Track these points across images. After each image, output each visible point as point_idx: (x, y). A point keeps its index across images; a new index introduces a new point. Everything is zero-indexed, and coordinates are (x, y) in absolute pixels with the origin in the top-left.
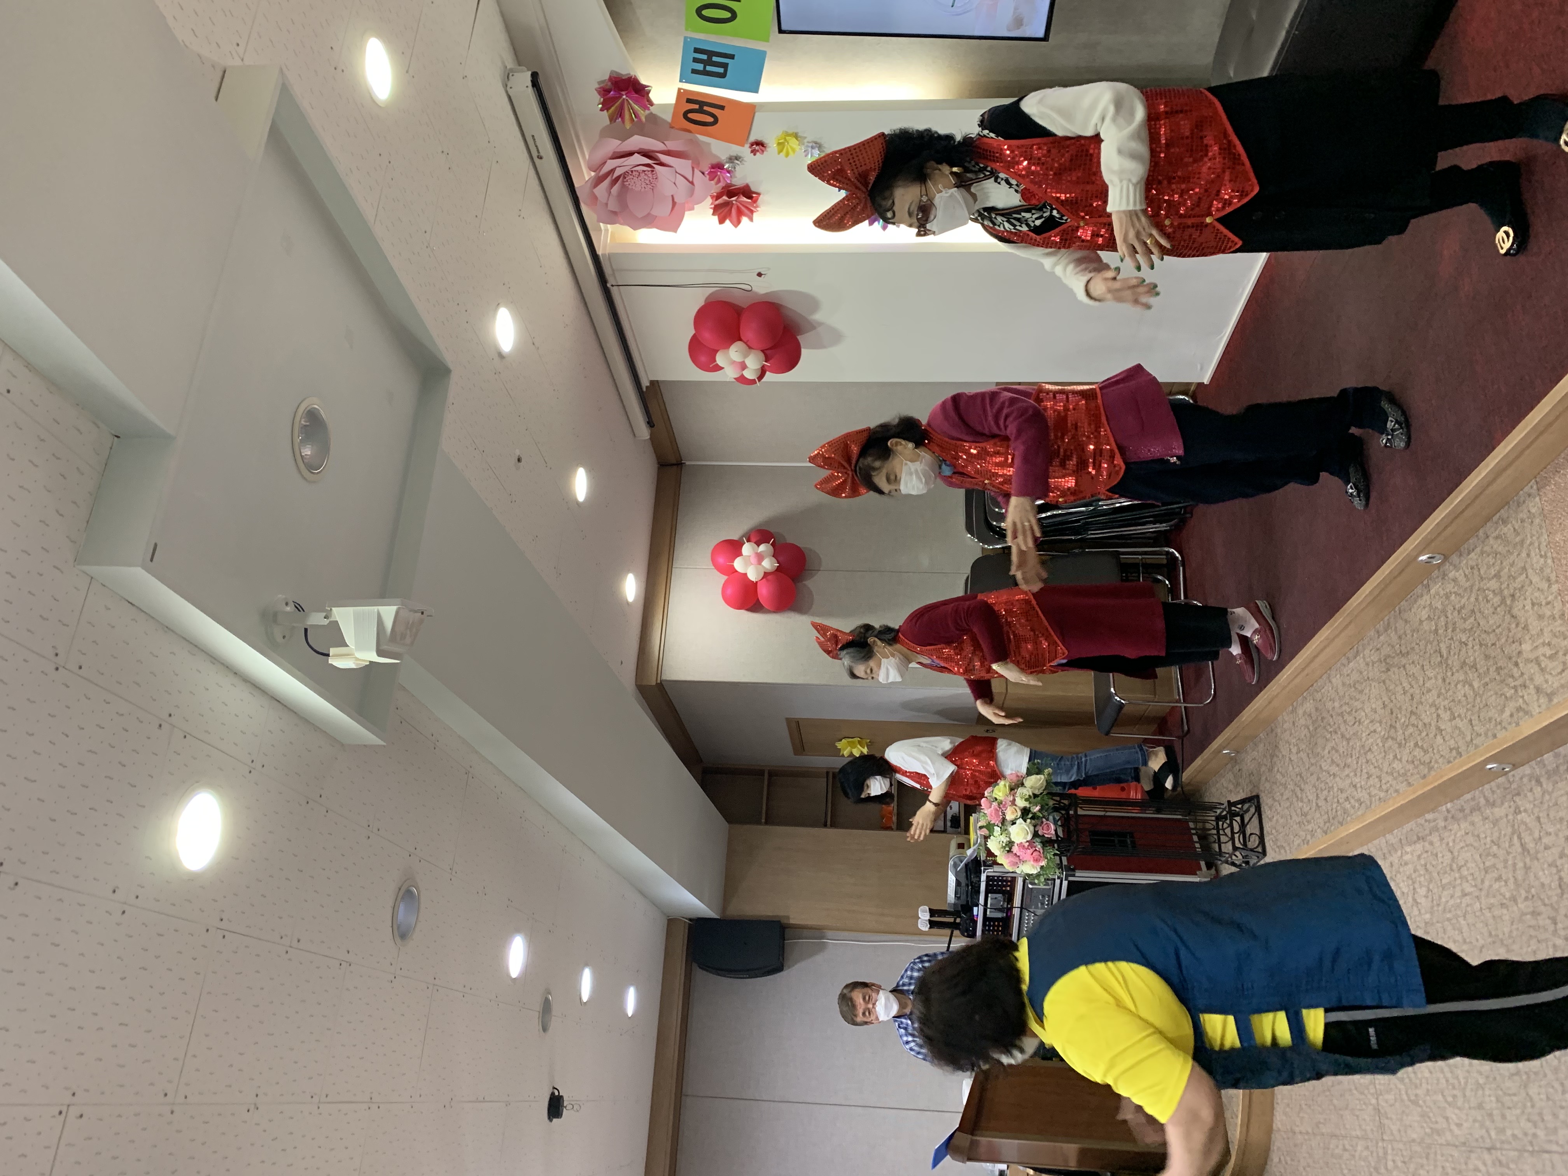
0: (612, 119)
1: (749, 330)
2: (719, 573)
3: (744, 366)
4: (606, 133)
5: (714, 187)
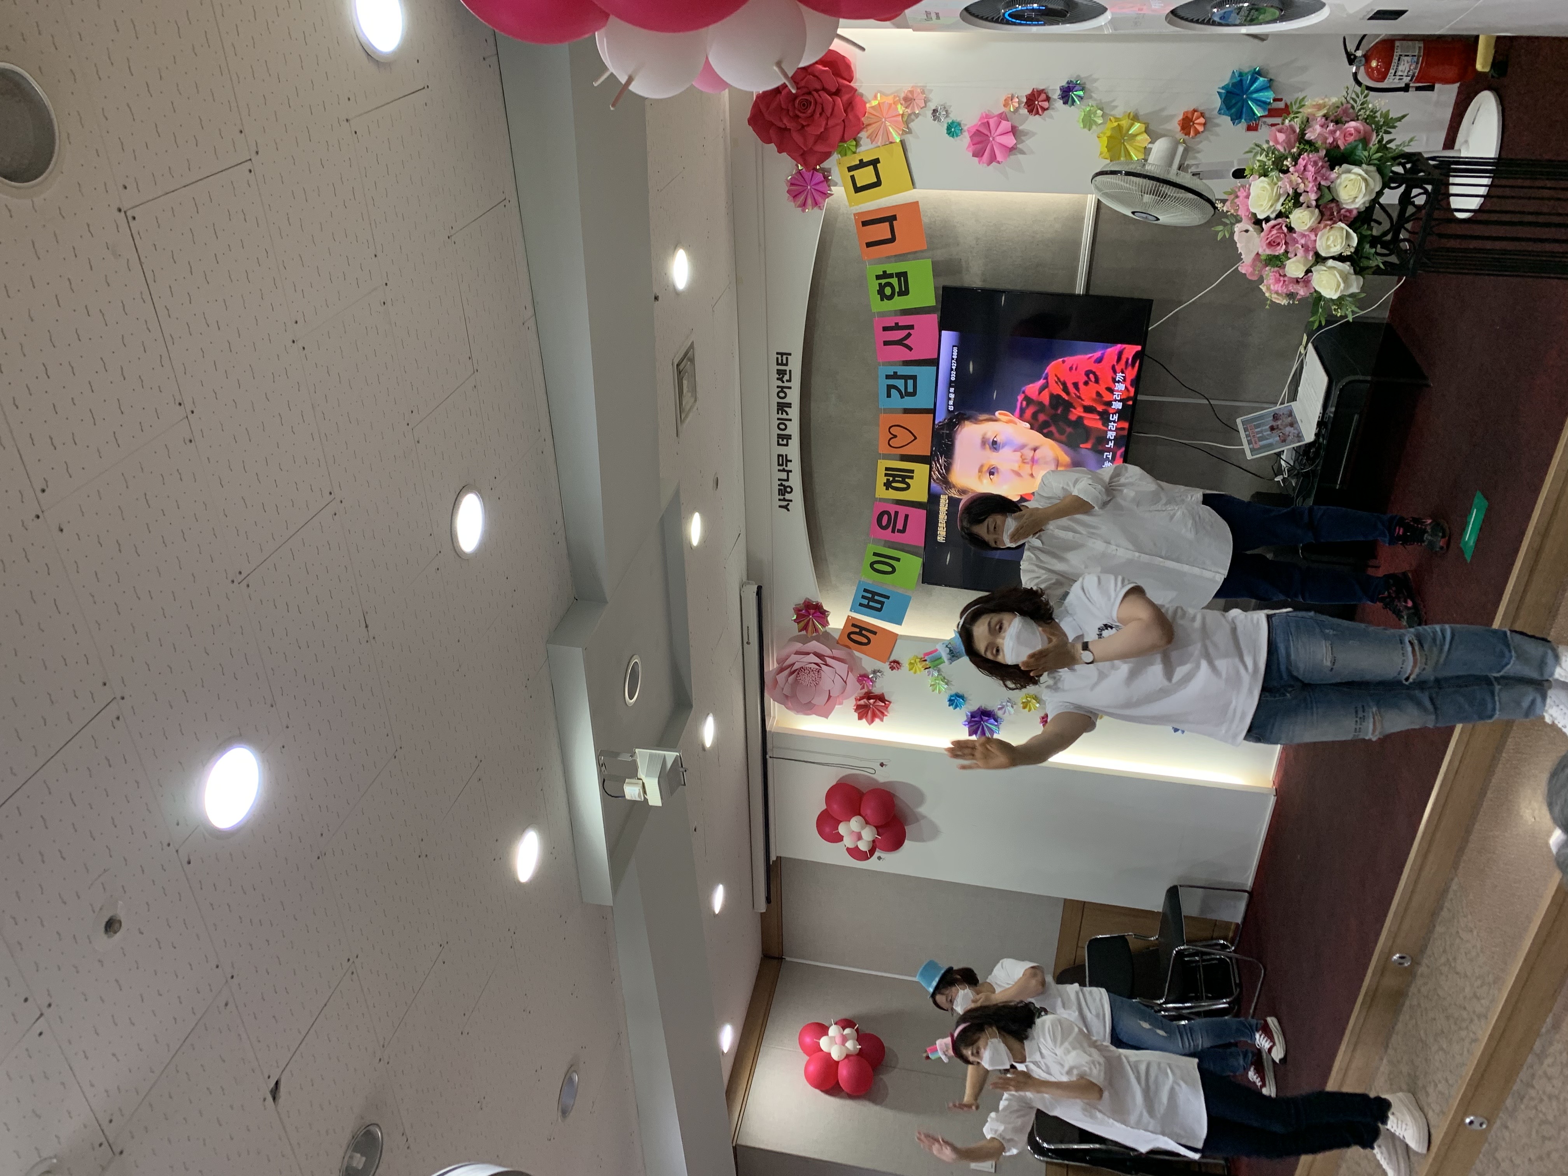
0: (800, 630)
1: (868, 807)
2: (802, 1054)
3: (860, 837)
4: (794, 639)
5: (859, 691)
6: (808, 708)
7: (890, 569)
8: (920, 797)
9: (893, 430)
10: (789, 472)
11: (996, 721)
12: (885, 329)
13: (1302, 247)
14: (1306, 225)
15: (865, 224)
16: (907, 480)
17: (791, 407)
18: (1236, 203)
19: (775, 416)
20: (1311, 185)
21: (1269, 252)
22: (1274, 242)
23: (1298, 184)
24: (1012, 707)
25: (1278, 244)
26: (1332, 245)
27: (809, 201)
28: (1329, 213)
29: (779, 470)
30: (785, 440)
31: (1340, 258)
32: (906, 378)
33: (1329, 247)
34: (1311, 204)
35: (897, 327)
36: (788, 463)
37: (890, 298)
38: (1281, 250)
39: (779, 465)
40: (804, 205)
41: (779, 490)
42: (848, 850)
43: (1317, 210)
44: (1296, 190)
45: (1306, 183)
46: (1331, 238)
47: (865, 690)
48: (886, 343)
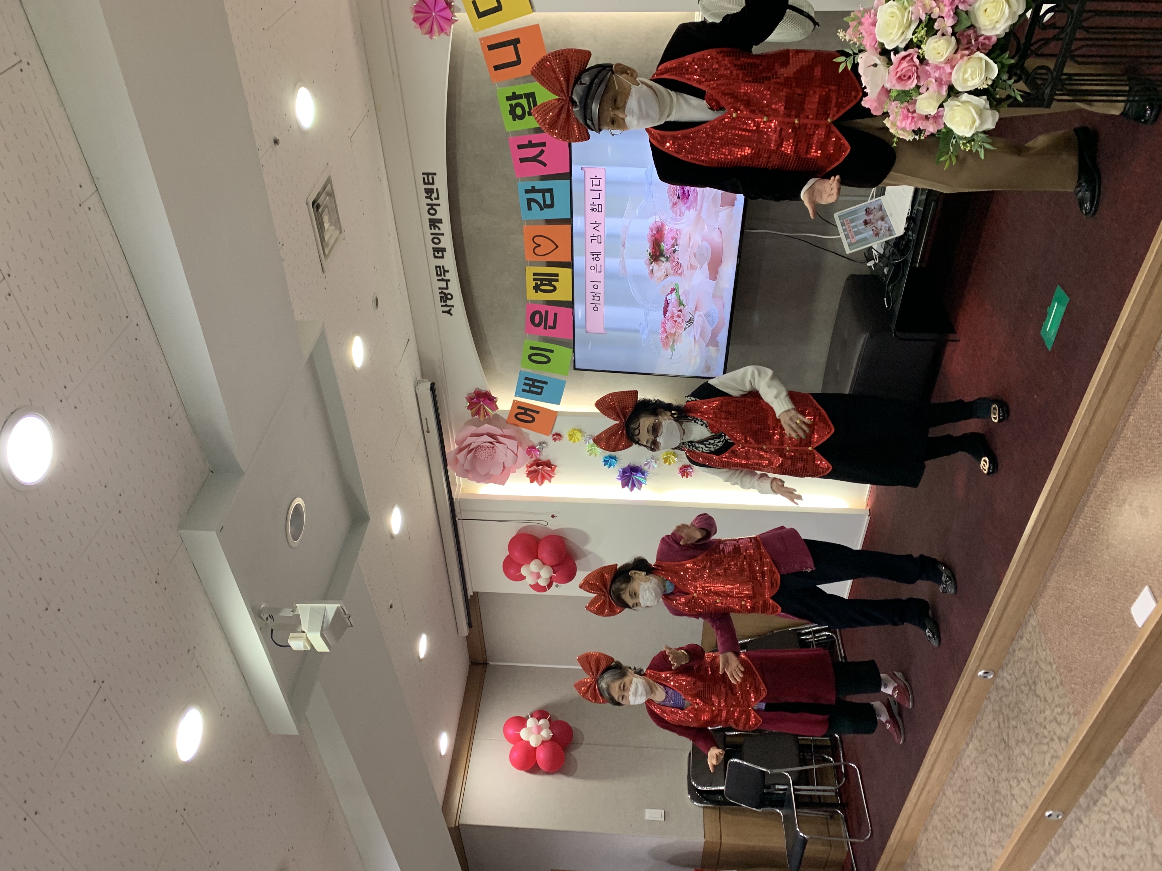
0: (473, 415)
1: (545, 552)
2: (507, 742)
3: (539, 576)
4: (469, 423)
5: (529, 460)
6: (487, 478)
7: (545, 360)
8: (586, 538)
9: (535, 240)
10: (447, 281)
11: (643, 474)
12: (520, 147)
13: (936, 81)
14: (942, 55)
15: (491, 47)
16: (553, 283)
17: (442, 223)
18: (859, 31)
19: (428, 231)
20: (946, 9)
21: (899, 87)
22: (904, 76)
23: (932, 8)
24: (656, 462)
25: (910, 77)
26: (970, 79)
27: (436, 28)
28: (966, 41)
29: (439, 280)
30: (440, 253)
31: (976, 92)
32: (543, 191)
33: (966, 80)
34: (947, 32)
35: (531, 145)
36: (446, 273)
37: (522, 117)
38: (912, 84)
39: (438, 275)
40: (431, 32)
41: (441, 297)
42: (530, 585)
43: (953, 37)
44: (930, 15)
45: (941, 7)
46: (969, 71)
47: (534, 459)
48: (522, 160)
